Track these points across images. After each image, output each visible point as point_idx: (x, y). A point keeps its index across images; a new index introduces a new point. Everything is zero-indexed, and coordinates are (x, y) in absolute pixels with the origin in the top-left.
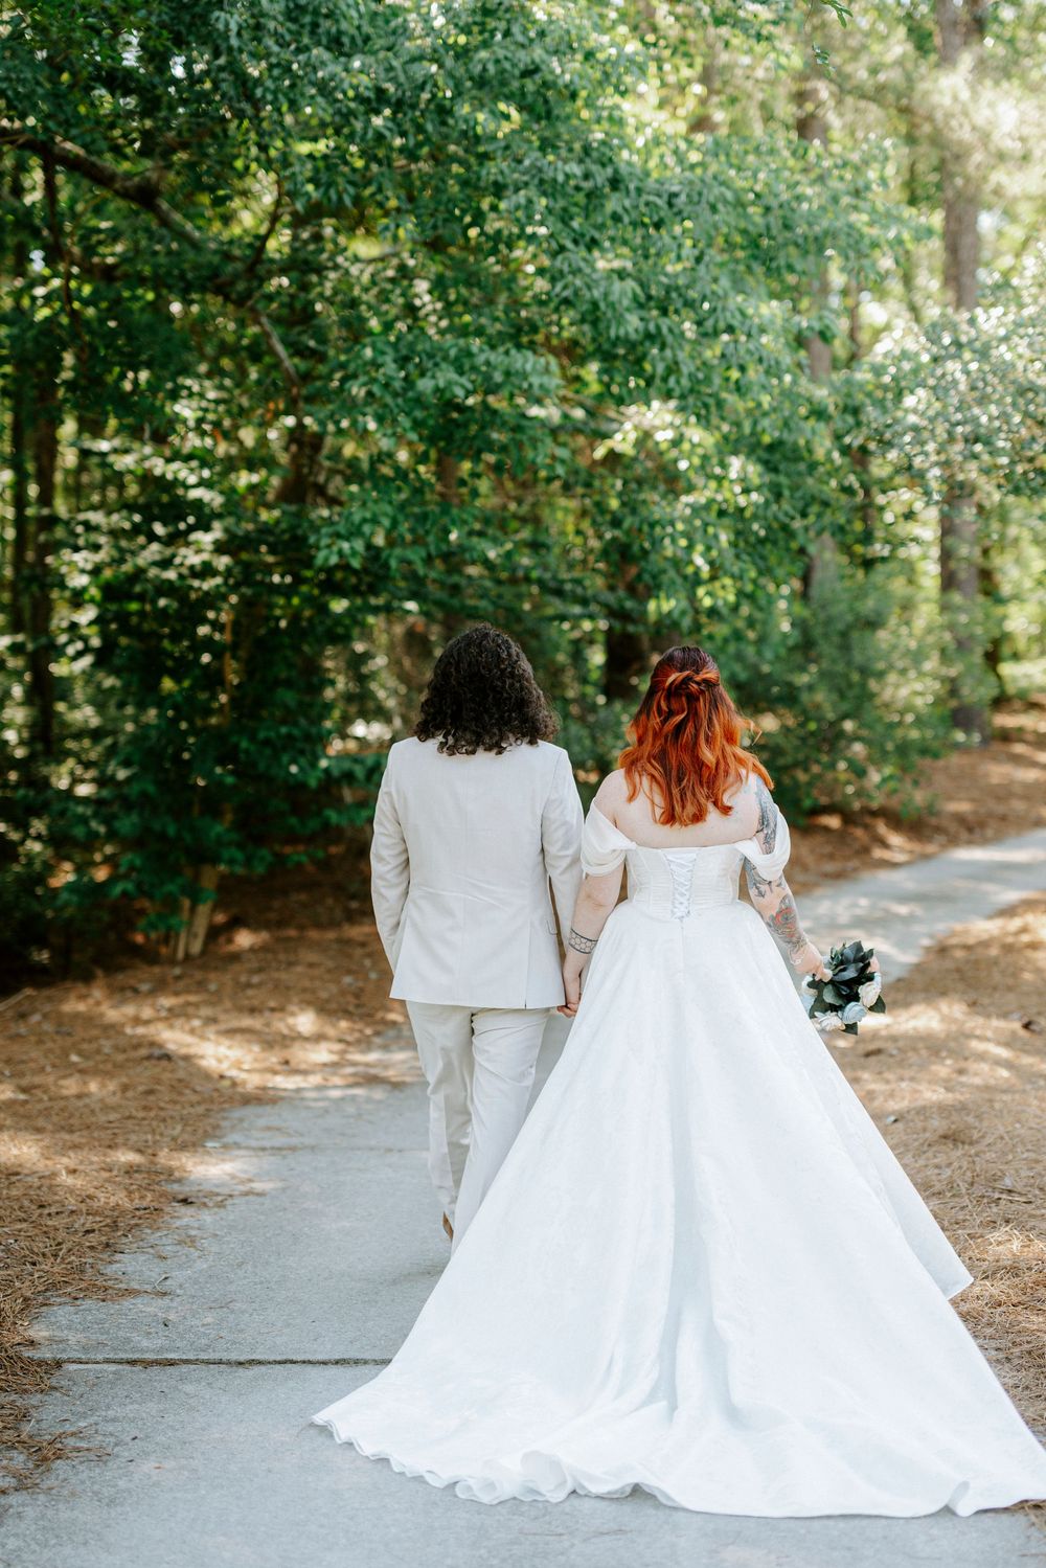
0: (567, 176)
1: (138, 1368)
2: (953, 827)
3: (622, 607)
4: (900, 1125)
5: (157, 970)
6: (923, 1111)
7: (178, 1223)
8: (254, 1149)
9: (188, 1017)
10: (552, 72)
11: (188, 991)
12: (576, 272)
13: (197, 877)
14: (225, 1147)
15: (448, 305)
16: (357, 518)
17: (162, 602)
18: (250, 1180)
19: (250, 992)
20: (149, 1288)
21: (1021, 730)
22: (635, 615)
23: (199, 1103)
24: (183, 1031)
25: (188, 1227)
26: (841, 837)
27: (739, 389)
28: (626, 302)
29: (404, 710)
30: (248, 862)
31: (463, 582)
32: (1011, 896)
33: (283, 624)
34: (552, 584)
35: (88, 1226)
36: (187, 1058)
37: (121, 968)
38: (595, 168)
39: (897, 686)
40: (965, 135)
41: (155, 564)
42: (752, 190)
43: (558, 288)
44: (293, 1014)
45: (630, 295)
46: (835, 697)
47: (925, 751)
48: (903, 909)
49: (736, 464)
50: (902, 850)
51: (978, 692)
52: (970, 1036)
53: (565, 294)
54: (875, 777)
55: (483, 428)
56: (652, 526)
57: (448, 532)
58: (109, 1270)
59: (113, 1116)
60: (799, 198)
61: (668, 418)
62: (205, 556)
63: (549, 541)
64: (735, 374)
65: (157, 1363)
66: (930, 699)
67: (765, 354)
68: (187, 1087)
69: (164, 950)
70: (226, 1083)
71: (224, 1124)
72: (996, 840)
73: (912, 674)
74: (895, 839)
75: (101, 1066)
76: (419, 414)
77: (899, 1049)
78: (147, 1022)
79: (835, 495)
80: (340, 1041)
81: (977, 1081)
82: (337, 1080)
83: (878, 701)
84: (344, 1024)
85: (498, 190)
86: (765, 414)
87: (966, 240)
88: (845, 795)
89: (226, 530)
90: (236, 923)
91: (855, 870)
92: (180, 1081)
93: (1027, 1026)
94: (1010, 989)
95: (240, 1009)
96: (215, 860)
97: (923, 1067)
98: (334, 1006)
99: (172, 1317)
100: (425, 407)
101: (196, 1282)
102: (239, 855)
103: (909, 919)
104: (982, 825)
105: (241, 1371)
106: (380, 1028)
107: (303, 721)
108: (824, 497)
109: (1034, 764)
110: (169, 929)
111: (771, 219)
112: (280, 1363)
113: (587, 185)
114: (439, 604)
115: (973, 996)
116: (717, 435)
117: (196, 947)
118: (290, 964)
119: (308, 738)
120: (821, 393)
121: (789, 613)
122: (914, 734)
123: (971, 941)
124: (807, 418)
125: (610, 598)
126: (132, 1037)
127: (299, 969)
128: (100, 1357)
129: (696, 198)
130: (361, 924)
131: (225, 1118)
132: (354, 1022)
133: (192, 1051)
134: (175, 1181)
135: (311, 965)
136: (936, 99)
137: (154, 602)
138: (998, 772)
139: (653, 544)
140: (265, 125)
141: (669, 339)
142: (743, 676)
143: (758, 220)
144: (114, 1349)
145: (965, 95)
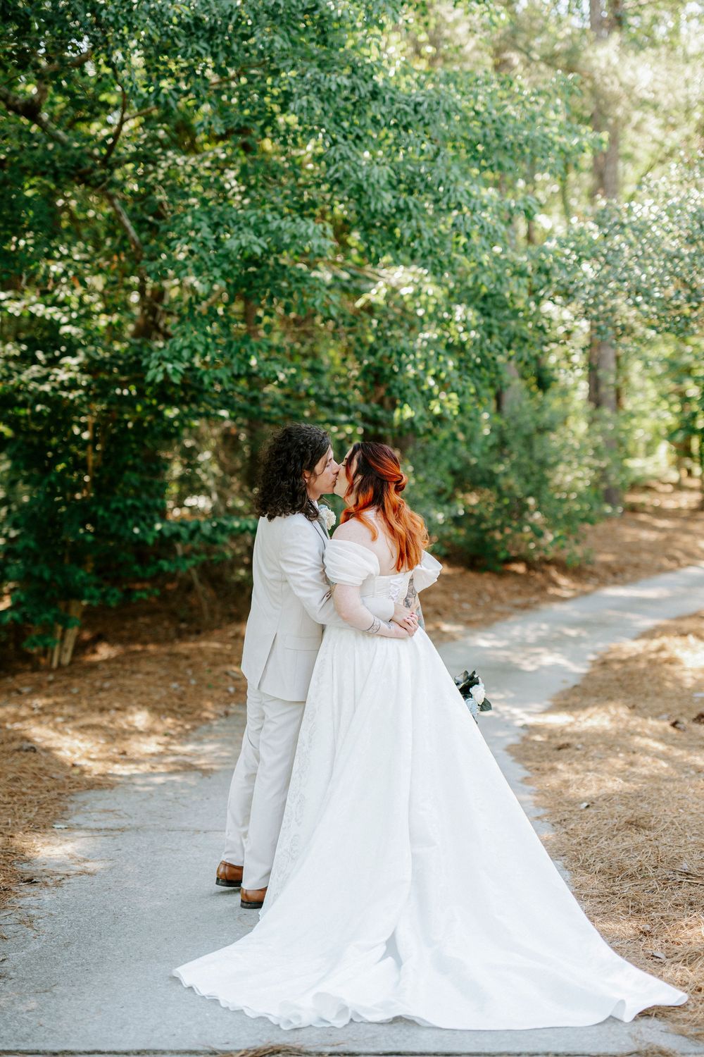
2: (602, 572)
3: (376, 415)
4: (592, 811)
5: (36, 675)
6: (608, 798)
7: (22, 902)
8: (91, 830)
9: (54, 715)
10: (328, 8)
11: (57, 694)
12: (346, 159)
13: (67, 609)
14: (69, 828)
15: (250, 187)
16: (178, 346)
17: (39, 408)
18: (85, 860)
19: (102, 695)
21: (643, 504)
22: (384, 421)
23: (53, 788)
24: (49, 728)
25: (30, 907)
26: (525, 579)
27: (466, 250)
28: (382, 182)
29: (219, 488)
30: (104, 597)
31: (261, 396)
32: (647, 623)
33: (130, 425)
34: (325, 398)
36: (48, 750)
38: (360, 83)
39: (565, 474)
40: (616, 88)
41: (34, 379)
42: (473, 109)
43: (331, 172)
44: (132, 713)
45: (386, 178)
46: (522, 480)
47: (584, 519)
48: (573, 633)
49: (459, 311)
50: (569, 589)
52: (633, 734)
53: (337, 175)
54: (550, 537)
55: (274, 278)
56: (399, 354)
57: (248, 357)
60: (507, 117)
61: (411, 277)
62: (71, 375)
63: (323, 368)
64: (463, 240)
66: (588, 483)
67: (485, 224)
68: (46, 775)
69: (43, 661)
70: (76, 771)
71: (71, 806)
73: (575, 465)
74: (563, 581)
76: (226, 266)
77: (583, 744)
78: (23, 719)
79: (530, 333)
80: (166, 735)
81: (645, 771)
82: (161, 769)
83: (552, 484)
84: (169, 721)
86: (485, 271)
88: (528, 549)
89: (88, 355)
90: (99, 638)
91: (536, 602)
92: (41, 769)
93: (674, 725)
94: (657, 694)
95: (93, 708)
96: (80, 597)
97: (603, 760)
98: (163, 706)
100: (231, 261)
101: (28, 964)
102: (97, 592)
103: (578, 640)
104: (622, 570)
106: (196, 723)
107: (144, 496)
108: (524, 334)
109: (654, 528)
110: (46, 646)
111: (487, 130)
113: (356, 96)
114: (243, 411)
115: (631, 701)
116: (446, 290)
117: (67, 659)
118: (133, 672)
119: (148, 508)
120: (523, 259)
121: (489, 421)
122: (577, 507)
123: (624, 657)
124: (513, 276)
125: (367, 409)
126: (9, 731)
127: (140, 676)
129: (435, 107)
130: (187, 641)
131: (72, 802)
132: (178, 719)
133: (53, 744)
134: (25, 861)
135: (148, 673)
136: (595, 63)
137: (33, 408)
138: (630, 534)
139: (400, 367)
141: (415, 212)
142: (458, 466)
143: (478, 131)
145: (615, 60)
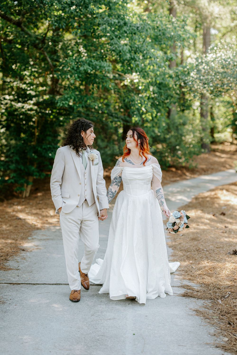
0: (114, 22)
1: (12, 285)
2: (201, 171)
3: (126, 119)
4: (183, 237)
5: (19, 200)
6: (189, 234)
7: (22, 255)
8: (39, 239)
9: (25, 210)
11: (25, 205)
12: (116, 44)
13: (28, 179)
14: (33, 239)
15: (87, 50)
17: (21, 117)
18: (38, 246)
19: (39, 205)
20: (14, 268)
21: (218, 149)
22: (129, 121)
23: (27, 229)
24: (24, 213)
25: (24, 256)
26: (175, 173)
27: (152, 71)
28: (127, 51)
30: (40, 175)
32: (212, 187)
34: (110, 114)
35: (2, 255)
36: (25, 219)
37: (11, 199)
38: (120, 21)
39: (188, 138)
40: (207, 13)
41: (20, 108)
42: (156, 26)
43: (112, 47)
44: (49, 210)
45: (128, 49)
47: (194, 153)
48: (188, 190)
49: (152, 88)
50: (189, 176)
51: (207, 141)
52: (200, 218)
53: (113, 49)
54: (183, 159)
55: (94, 78)
56: (132, 101)
58: (6, 264)
59: (8, 232)
60: (167, 28)
61: (137, 77)
62: (31, 106)
63: (111, 104)
64: (151, 67)
65: (16, 284)
66: (196, 142)
67: (158, 63)
68: (24, 226)
69: (20, 195)
70: (33, 225)
72: (211, 174)
73: (192, 136)
74: (188, 174)
75: (6, 221)
76: (80, 75)
78: (16, 212)
79: (174, 95)
81: (201, 228)
82: (58, 225)
83: (184, 142)
85: (99, 25)
86: (158, 76)
87: (208, 37)
88: (176, 163)
89: (36, 100)
90: (37, 190)
91: (178, 180)
92: (23, 224)
93: (214, 215)
94: (211, 207)
95: (37, 209)
96: (32, 175)
99: (20, 274)
100: (81, 73)
101: (25, 267)
102: (38, 174)
103: (190, 192)
104: (208, 170)
105: (34, 286)
107: (53, 144)
108: (172, 95)
109: (221, 157)
110: (21, 190)
111: (160, 32)
112: (43, 284)
113: (119, 24)
115: (202, 208)
116: (148, 81)
117: (28, 195)
118: (49, 199)
119: (54, 148)
120: (171, 72)
121: (165, 121)
122: (193, 150)
123: (203, 197)
124: (168, 78)
125: (124, 118)
126: (12, 215)
128: (4, 282)
129: (143, 28)
131: (33, 233)
134: (21, 246)
136: (200, 5)
137: (19, 116)
140: (46, 9)
141: (137, 59)
142: (154, 136)
143: (158, 33)
144: (7, 281)
145: (207, 4)
